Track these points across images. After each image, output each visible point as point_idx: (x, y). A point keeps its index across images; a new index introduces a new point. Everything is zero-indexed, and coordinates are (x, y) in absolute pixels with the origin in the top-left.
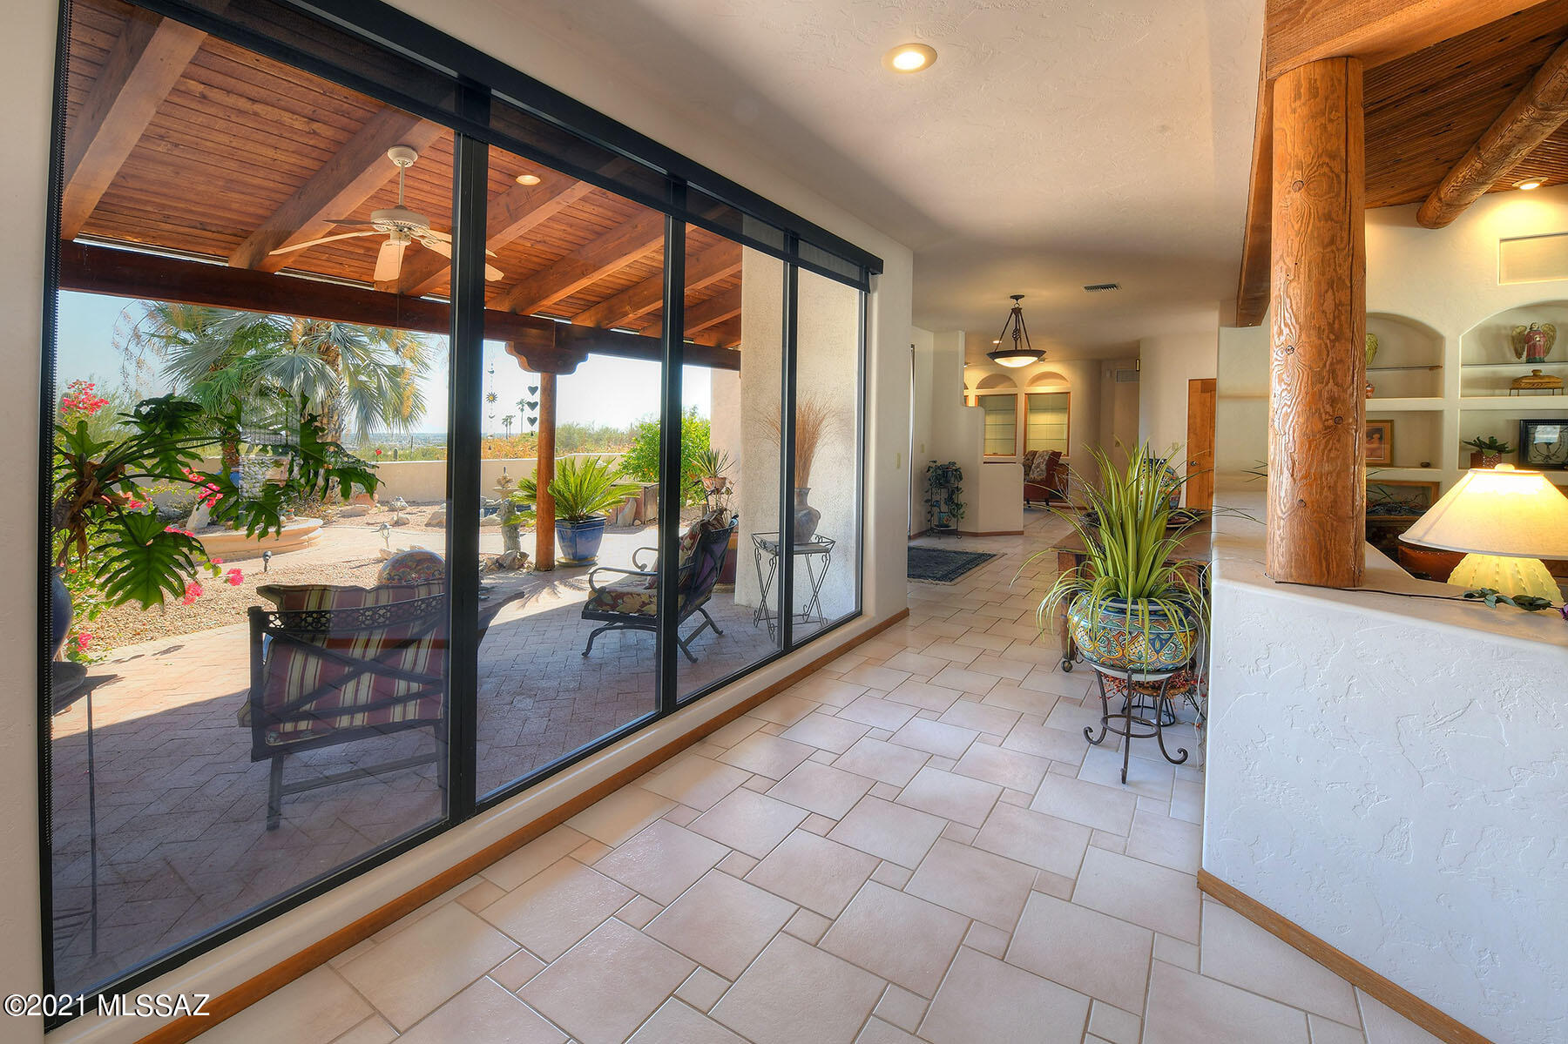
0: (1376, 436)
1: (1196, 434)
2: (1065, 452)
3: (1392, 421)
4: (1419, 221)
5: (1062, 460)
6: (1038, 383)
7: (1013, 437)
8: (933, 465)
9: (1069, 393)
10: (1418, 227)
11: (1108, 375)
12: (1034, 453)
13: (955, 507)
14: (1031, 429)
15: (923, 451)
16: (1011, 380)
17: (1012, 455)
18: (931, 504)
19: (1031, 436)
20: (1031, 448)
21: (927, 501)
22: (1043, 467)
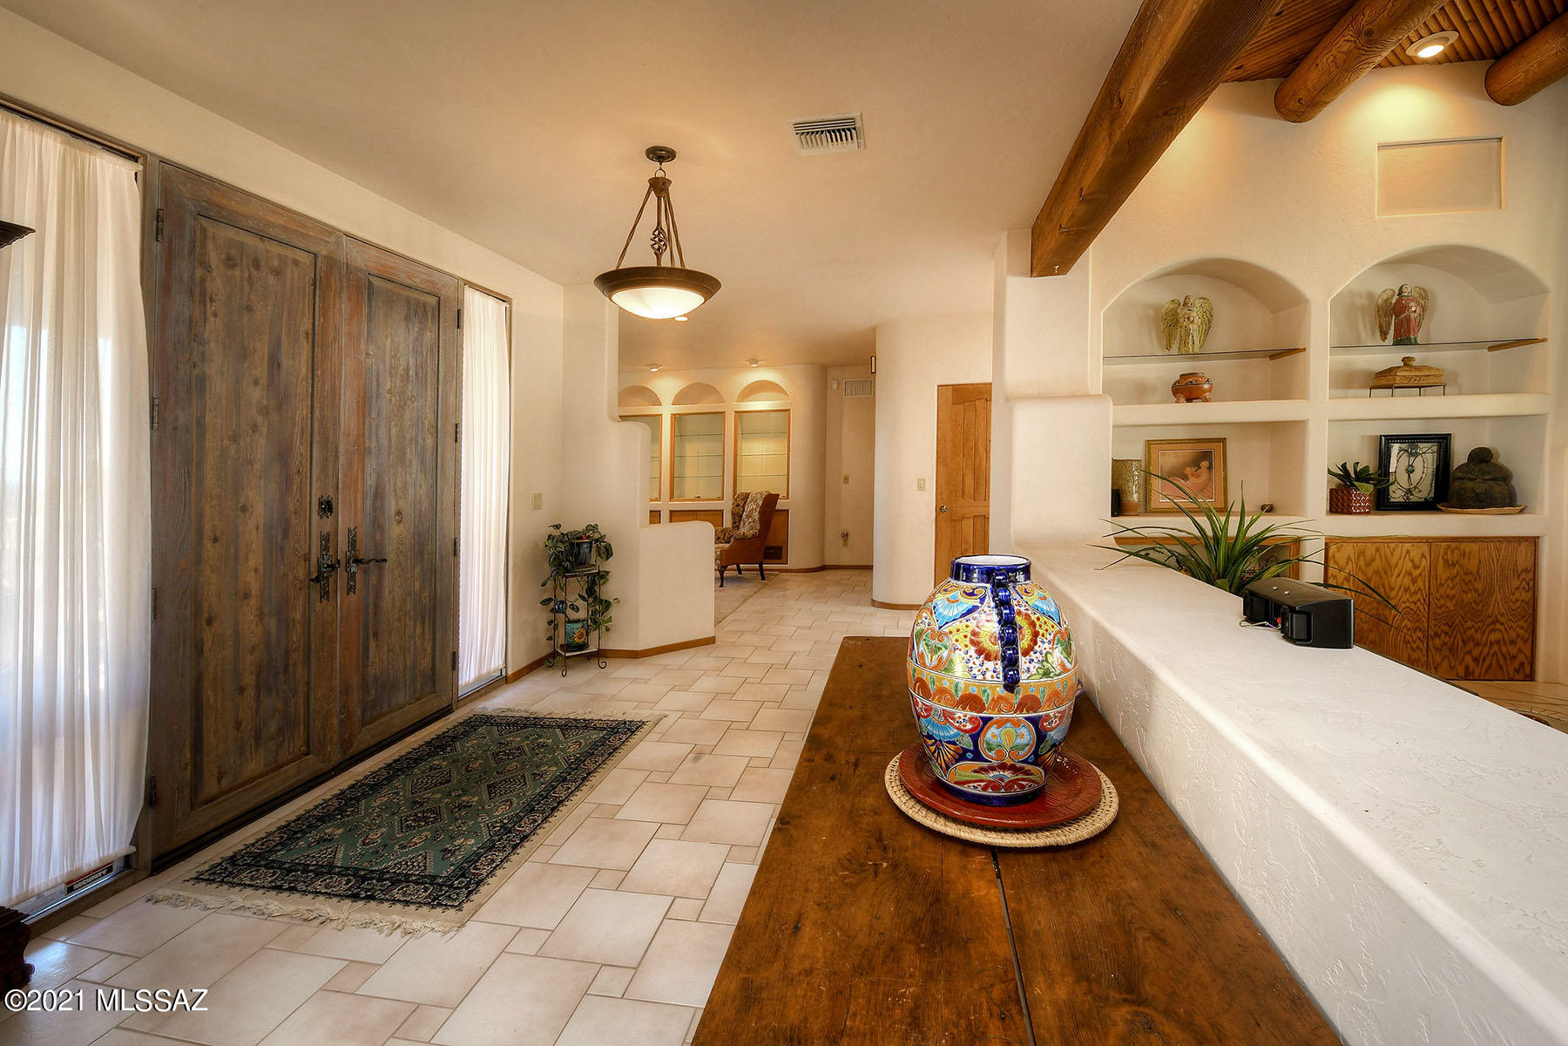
0: (1205, 464)
1: (946, 465)
2: (782, 494)
3: (1223, 440)
4: (1278, 108)
5: (780, 505)
6: (751, 398)
7: (721, 474)
8: (557, 533)
9: (789, 410)
10: (1275, 118)
11: (835, 386)
12: (747, 496)
13: (600, 607)
14: (744, 463)
15: (537, 507)
16: (718, 392)
17: (719, 499)
18: (555, 606)
19: (744, 472)
20: (742, 489)
21: (546, 602)
22: (756, 515)
